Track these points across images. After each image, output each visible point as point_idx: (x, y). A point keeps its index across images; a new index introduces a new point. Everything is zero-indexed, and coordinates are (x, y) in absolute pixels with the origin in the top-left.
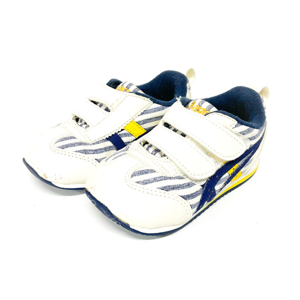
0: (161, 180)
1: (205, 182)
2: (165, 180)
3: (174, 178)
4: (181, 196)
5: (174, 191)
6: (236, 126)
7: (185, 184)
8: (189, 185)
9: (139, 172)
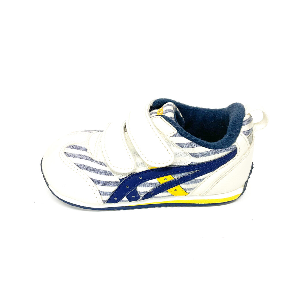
0: (83, 158)
1: (124, 177)
2: (86, 159)
3: (95, 161)
4: (91, 179)
5: (86, 171)
6: (174, 136)
7: (101, 170)
8: (105, 173)
9: (74, 146)
